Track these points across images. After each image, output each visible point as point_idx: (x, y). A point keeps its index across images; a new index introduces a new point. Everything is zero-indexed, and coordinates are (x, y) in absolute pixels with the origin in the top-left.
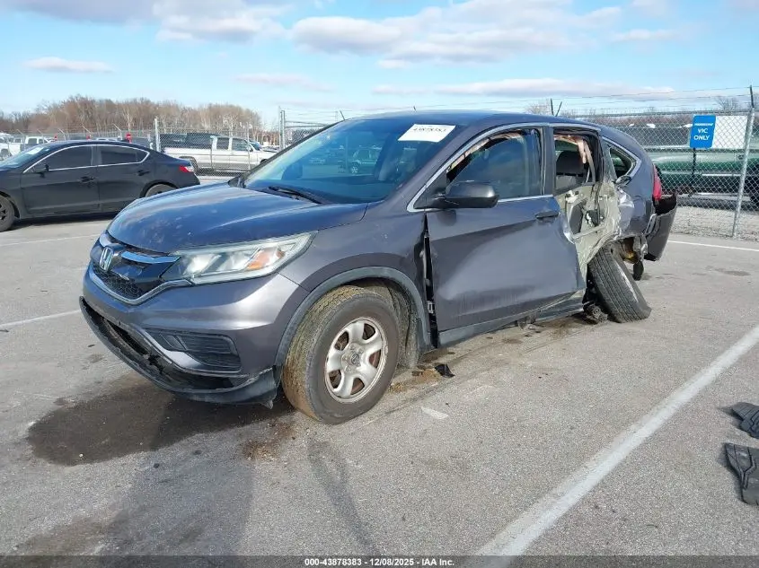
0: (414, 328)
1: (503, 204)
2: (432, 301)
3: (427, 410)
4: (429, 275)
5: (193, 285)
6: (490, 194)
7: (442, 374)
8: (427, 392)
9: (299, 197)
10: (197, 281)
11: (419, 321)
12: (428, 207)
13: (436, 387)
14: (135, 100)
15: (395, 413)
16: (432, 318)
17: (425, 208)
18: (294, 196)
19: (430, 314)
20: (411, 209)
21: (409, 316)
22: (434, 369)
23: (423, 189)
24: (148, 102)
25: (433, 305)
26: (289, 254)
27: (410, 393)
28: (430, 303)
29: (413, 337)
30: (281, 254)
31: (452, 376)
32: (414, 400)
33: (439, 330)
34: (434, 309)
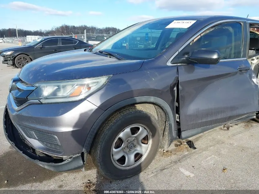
0: (167, 128)
1: (222, 62)
2: (179, 114)
3: (182, 170)
4: (178, 101)
5: (42, 103)
6: (215, 57)
7: (190, 147)
8: (182, 158)
9: (111, 56)
10: (43, 101)
11: (170, 125)
12: (178, 63)
13: (187, 155)
14: (82, 26)
15: (165, 170)
16: (178, 123)
17: (177, 63)
18: (109, 56)
19: (177, 122)
20: (169, 64)
21: (165, 122)
22: (186, 143)
23: (177, 53)
24: (86, 26)
25: (179, 117)
26: (93, 89)
27: (174, 157)
28: (177, 115)
29: (166, 133)
30: (89, 88)
31: (195, 148)
32: (176, 162)
33: (182, 130)
34: (179, 119)
